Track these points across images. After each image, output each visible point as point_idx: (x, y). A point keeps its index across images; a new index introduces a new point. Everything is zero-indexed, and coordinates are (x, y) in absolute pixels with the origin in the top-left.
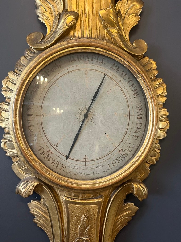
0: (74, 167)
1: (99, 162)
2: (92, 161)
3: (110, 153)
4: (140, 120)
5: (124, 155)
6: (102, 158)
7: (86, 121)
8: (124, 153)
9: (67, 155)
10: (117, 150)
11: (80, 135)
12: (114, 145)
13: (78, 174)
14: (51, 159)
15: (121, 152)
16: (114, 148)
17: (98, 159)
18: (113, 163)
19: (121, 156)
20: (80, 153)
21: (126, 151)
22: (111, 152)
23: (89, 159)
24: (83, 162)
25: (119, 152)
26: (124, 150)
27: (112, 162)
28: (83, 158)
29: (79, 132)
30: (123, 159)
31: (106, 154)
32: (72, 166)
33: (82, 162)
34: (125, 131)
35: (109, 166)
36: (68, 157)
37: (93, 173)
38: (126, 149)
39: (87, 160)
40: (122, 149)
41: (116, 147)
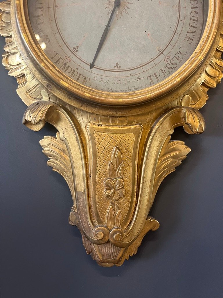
0: (102, 80)
1: (136, 73)
2: (127, 72)
3: (153, 61)
4: (195, 15)
5: (172, 64)
6: (141, 67)
7: (117, 12)
8: (172, 62)
9: (92, 63)
10: (162, 57)
11: (109, 33)
12: (157, 49)
13: (107, 89)
14: (69, 70)
15: (167, 60)
16: (159, 53)
17: (135, 69)
18: (156, 76)
19: (168, 66)
20: (109, 59)
21: (174, 59)
22: (153, 59)
23: (122, 68)
24: (115, 72)
25: (165, 60)
26: (171, 57)
27: (155, 74)
28: (114, 67)
29: (108, 27)
30: (170, 70)
31: (146, 61)
32: (99, 78)
33: (113, 72)
34: (173, 28)
35: (151, 79)
36: (92, 66)
37: (127, 89)
38: (175, 56)
39: (119, 69)
40: (169, 55)
41: (161, 53)
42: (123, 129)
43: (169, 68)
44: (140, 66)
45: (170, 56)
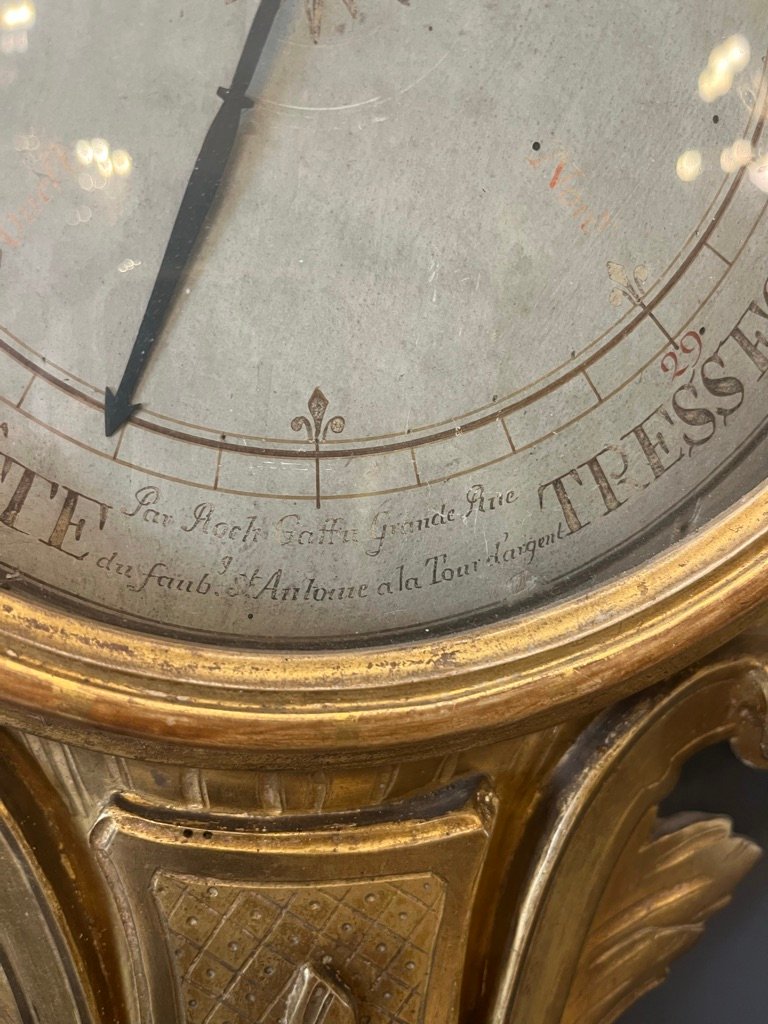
0: (201, 515)
1: (458, 460)
2: (392, 457)
3: (581, 369)
5: (714, 392)
6: (492, 417)
8: (714, 372)
9: (115, 386)
10: (646, 341)
11: (245, 155)
12: (618, 280)
13: (242, 583)
15: (684, 360)
16: (625, 311)
17: (450, 434)
18: (599, 475)
19: (687, 401)
20: (255, 359)
21: (732, 351)
22: (585, 357)
23: (352, 435)
24: (298, 462)
25: (670, 362)
26: (710, 340)
27: (593, 462)
28: (297, 423)
29: (237, 104)
30: (697, 432)
31: (534, 376)
32: (175, 503)
33: (285, 463)
34: (737, 126)
35: (564, 500)
36: (120, 410)
37: (394, 578)
38: (736, 332)
39: (330, 435)
40: (695, 326)
41: (640, 310)
42: (364, 848)
43: (690, 416)
44: (490, 411)
45: (702, 331)
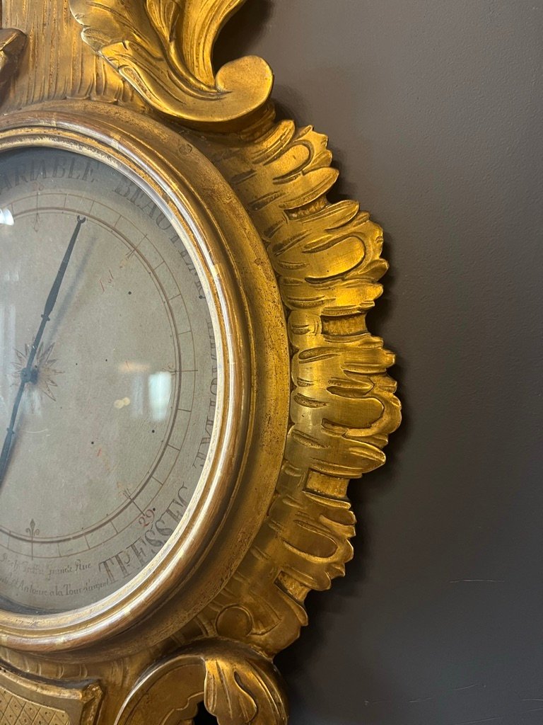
0: (5, 557)
1: (72, 549)
2: (52, 545)
3: (110, 520)
5: (161, 533)
6: (82, 535)
7: (32, 395)
8: (160, 525)
10: (131, 513)
12: (121, 490)
13: (15, 582)
15: (147, 521)
16: (124, 500)
17: (69, 539)
18: (120, 562)
19: (150, 537)
21: (167, 518)
22: (111, 516)
23: (41, 536)
24: (28, 543)
25: (142, 521)
26: (158, 513)
27: (117, 556)
28: (27, 530)
29: (11, 433)
30: (157, 549)
31: (94, 522)
33: (24, 543)
34: (162, 433)
35: (108, 571)
37: (54, 590)
38: (168, 511)
39: (36, 536)
40: (151, 507)
41: (129, 500)
42: (45, 692)
43: (153, 542)
44: (81, 533)
45: (154, 509)
